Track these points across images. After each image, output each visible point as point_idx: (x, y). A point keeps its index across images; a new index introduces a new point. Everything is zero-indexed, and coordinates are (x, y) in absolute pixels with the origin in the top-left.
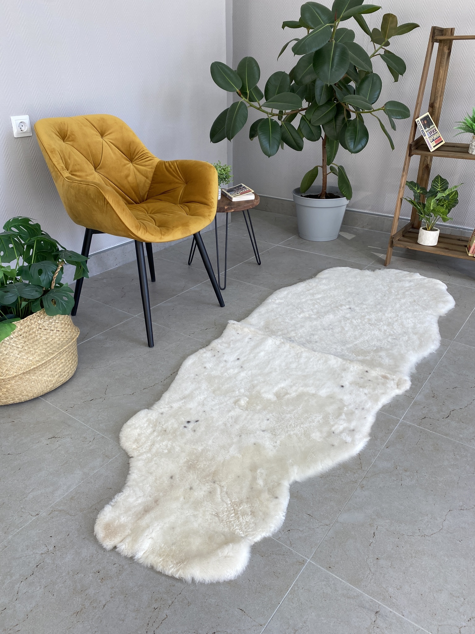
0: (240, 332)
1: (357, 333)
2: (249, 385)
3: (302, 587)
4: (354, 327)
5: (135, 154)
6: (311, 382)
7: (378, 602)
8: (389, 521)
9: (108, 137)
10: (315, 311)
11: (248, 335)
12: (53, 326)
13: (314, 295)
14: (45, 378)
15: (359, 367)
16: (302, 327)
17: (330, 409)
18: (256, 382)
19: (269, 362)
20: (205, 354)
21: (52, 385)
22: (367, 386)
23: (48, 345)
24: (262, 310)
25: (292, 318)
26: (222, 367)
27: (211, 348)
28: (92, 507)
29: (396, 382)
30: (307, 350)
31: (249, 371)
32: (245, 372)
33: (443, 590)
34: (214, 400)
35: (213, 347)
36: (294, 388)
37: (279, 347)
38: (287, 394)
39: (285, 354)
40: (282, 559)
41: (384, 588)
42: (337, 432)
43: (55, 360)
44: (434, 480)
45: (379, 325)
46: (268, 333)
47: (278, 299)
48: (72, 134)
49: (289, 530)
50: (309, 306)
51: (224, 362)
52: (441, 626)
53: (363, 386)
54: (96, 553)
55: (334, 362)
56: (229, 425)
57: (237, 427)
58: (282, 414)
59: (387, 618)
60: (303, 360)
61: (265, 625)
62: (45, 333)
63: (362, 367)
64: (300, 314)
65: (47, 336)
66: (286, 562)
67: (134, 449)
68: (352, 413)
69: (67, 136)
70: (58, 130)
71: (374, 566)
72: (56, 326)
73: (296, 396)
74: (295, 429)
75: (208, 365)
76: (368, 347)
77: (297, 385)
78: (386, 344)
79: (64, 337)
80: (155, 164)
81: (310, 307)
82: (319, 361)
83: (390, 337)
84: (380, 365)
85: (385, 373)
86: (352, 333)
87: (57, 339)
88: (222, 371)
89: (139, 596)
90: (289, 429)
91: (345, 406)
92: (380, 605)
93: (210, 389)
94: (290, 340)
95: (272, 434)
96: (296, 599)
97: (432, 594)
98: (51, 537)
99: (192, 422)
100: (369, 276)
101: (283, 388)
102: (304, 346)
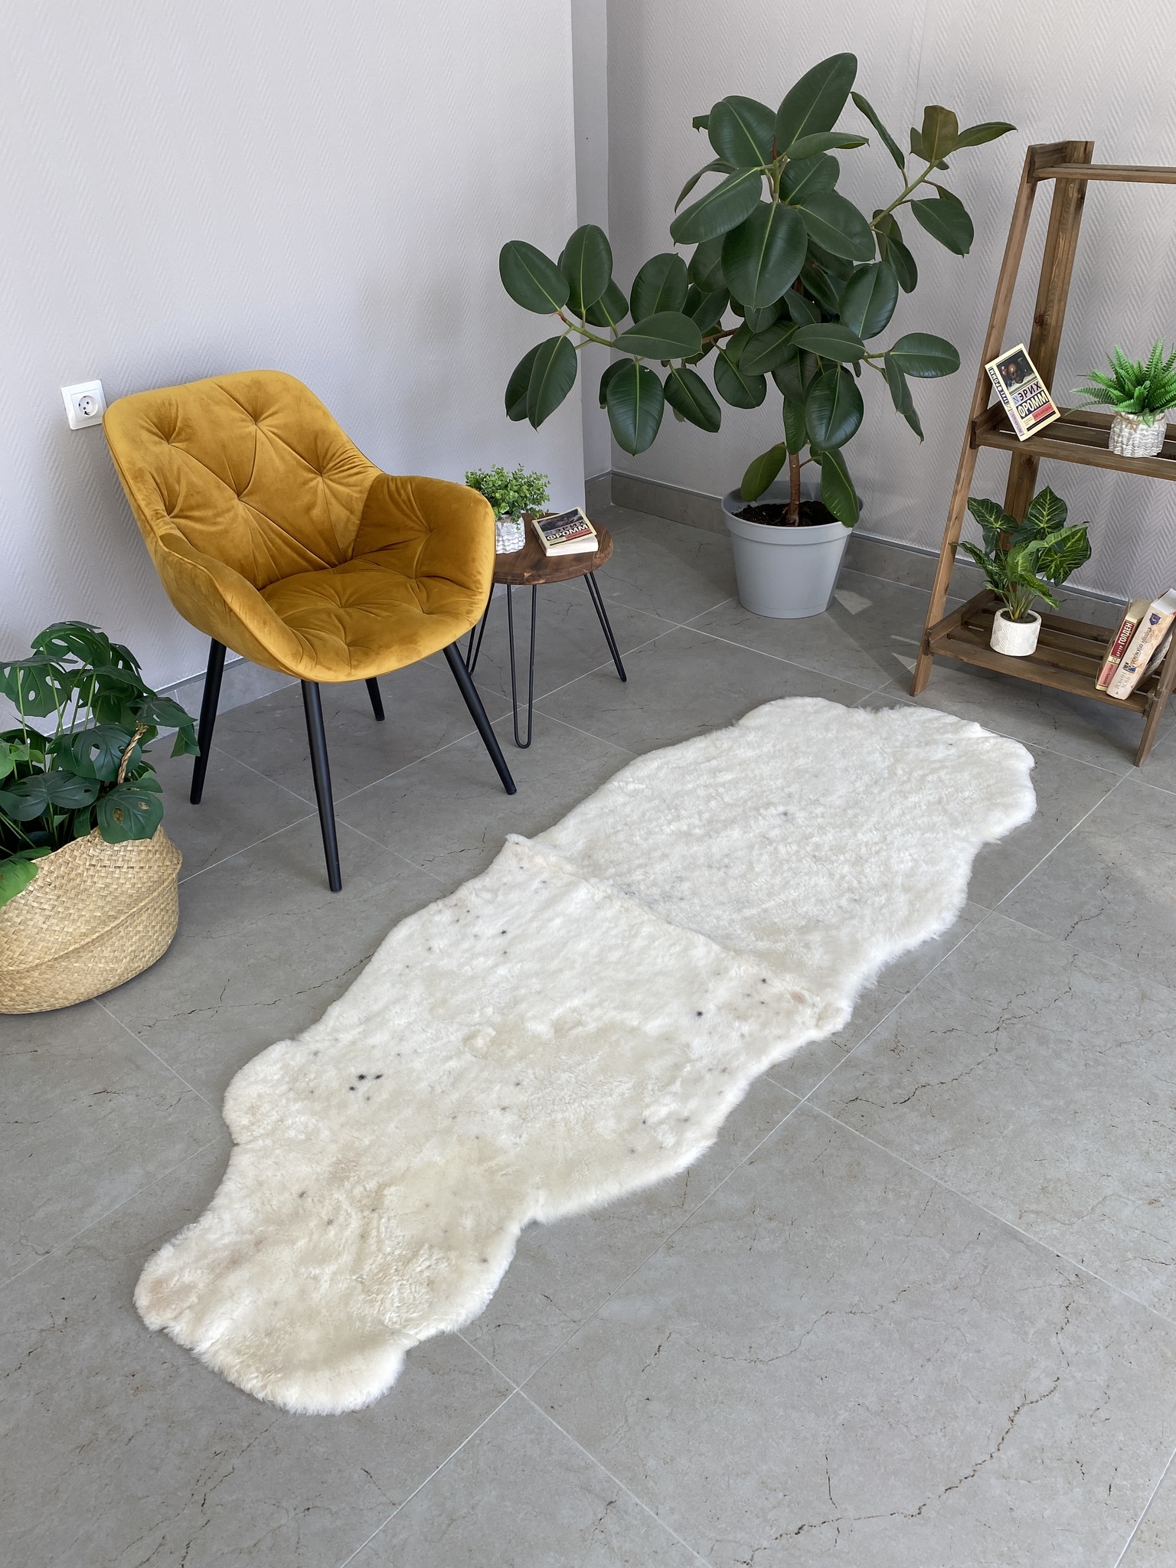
0: (525, 864)
1: (778, 880)
2: (508, 997)
3: (490, 1440)
4: (777, 863)
5: (328, 457)
6: (638, 997)
7: (619, 1483)
8: (698, 1324)
9: (268, 421)
10: (706, 816)
11: (542, 873)
12: (120, 859)
13: (718, 774)
14: (100, 965)
15: (750, 969)
16: (665, 856)
17: (655, 1067)
18: (523, 991)
19: (564, 945)
20: (439, 916)
21: (117, 978)
22: (752, 1015)
23: (109, 899)
24: (590, 809)
25: (650, 833)
26: (466, 951)
27: (455, 902)
28: (147, 1244)
29: (817, 1010)
30: (654, 918)
31: (518, 962)
32: (509, 965)
33: (750, 1473)
34: (426, 1030)
35: (460, 899)
36: (598, 1012)
37: (599, 907)
38: (579, 1023)
39: (607, 924)
40: (468, 1383)
41: (640, 1458)
42: (651, 1121)
43: (121, 929)
44: (820, 1243)
45: (833, 862)
46: (586, 870)
47: (633, 782)
48: (187, 425)
49: (499, 1326)
50: (698, 802)
51: (472, 938)
52: (721, 1541)
53: (741, 1017)
54: (135, 1337)
55: (703, 952)
56: (440, 1091)
57: (455, 1096)
58: (552, 1072)
59: (625, 1516)
60: (638, 944)
61: (400, 1504)
62: (103, 875)
63: (757, 968)
64: (669, 823)
65: (108, 881)
66: (475, 1389)
67: (245, 1127)
68: (698, 1079)
69: (175, 429)
70: (155, 420)
71: (637, 1412)
72: (126, 858)
73: (596, 1029)
74: (569, 1107)
75: (438, 944)
76: (790, 918)
77: (606, 1004)
78: (832, 912)
79: (145, 880)
80: (368, 483)
81: (699, 805)
82: (672, 948)
83: (847, 895)
84: (799, 967)
85: (803, 988)
86: (768, 879)
87: (128, 885)
88: (462, 960)
89: (193, 1428)
90: (556, 1108)
91: (689, 1060)
92: (621, 1489)
93: (425, 1002)
94: (628, 891)
95: (520, 1116)
96: (471, 1462)
97: (727, 1479)
98: (63, 1299)
99: (369, 1077)
100: (860, 727)
101: (574, 1010)
102: (650, 908)
